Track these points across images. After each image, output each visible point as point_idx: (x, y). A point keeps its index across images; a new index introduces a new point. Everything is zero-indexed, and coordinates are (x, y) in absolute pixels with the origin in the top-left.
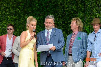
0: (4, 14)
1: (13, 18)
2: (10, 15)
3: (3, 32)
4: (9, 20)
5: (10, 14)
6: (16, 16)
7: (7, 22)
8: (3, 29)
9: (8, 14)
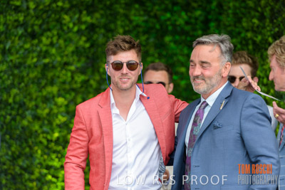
0: (49, 5)
1: (85, 22)
2: (70, 9)
3: (44, 75)
4: (70, 30)
5: (72, 6)
6: (97, 15)
7: (59, 36)
8: (46, 65)
9: (62, 9)
